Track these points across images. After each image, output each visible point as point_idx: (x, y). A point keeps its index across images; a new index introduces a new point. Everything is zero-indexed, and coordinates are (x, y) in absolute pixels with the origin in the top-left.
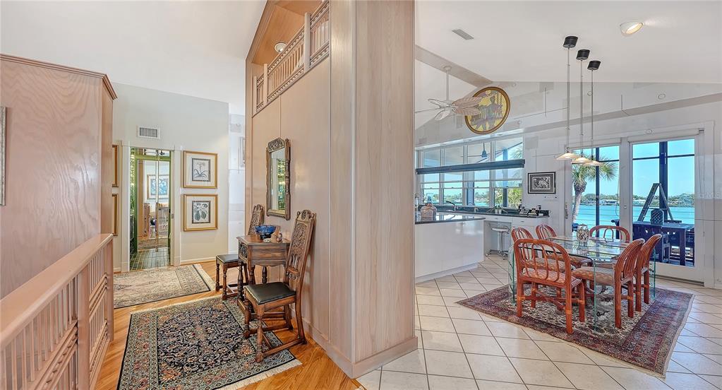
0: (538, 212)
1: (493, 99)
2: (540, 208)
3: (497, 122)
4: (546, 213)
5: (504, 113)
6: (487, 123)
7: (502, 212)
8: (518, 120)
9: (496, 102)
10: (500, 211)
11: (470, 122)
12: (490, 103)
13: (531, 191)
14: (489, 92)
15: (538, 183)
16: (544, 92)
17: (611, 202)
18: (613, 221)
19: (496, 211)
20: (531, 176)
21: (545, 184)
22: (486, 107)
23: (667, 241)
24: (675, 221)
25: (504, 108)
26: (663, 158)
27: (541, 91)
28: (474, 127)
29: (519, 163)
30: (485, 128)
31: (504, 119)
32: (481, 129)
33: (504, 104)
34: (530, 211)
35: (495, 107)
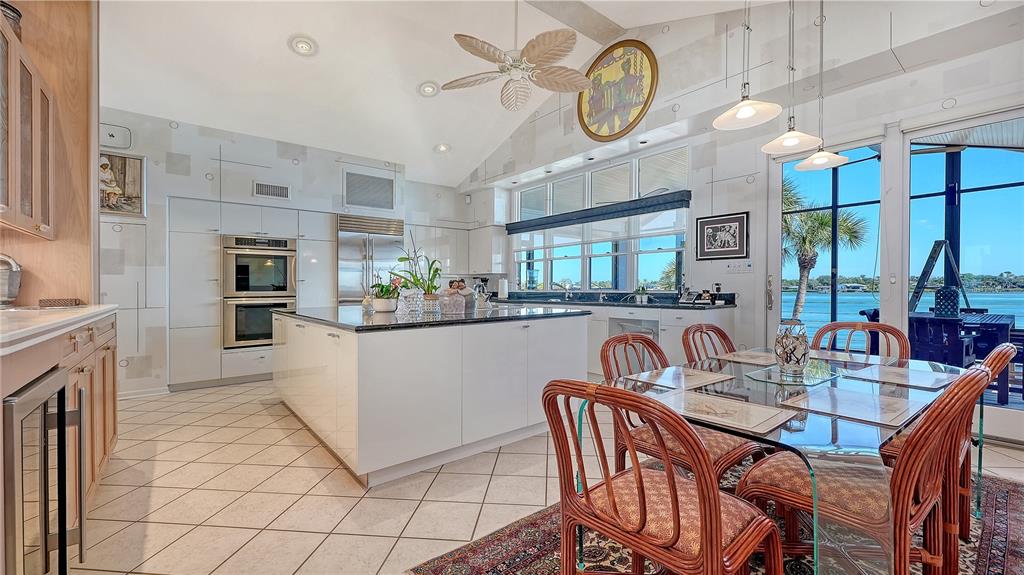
0: (714, 298)
1: (626, 66)
2: (718, 289)
3: (635, 112)
4: (730, 300)
5: (646, 91)
6: (616, 118)
7: (650, 300)
8: (672, 103)
9: (632, 72)
10: (645, 298)
11: (586, 120)
12: (622, 74)
13: (703, 256)
14: (619, 51)
15: (714, 236)
16: (724, 36)
17: (854, 288)
18: (862, 313)
19: (638, 297)
20: (702, 223)
21: (728, 237)
22: (615, 84)
23: (971, 351)
24: (974, 310)
25: (647, 81)
26: (952, 195)
27: (717, 34)
28: (593, 129)
29: (681, 199)
30: (612, 128)
31: (646, 103)
32: (605, 131)
33: (647, 73)
34: (699, 296)
35: (630, 80)
